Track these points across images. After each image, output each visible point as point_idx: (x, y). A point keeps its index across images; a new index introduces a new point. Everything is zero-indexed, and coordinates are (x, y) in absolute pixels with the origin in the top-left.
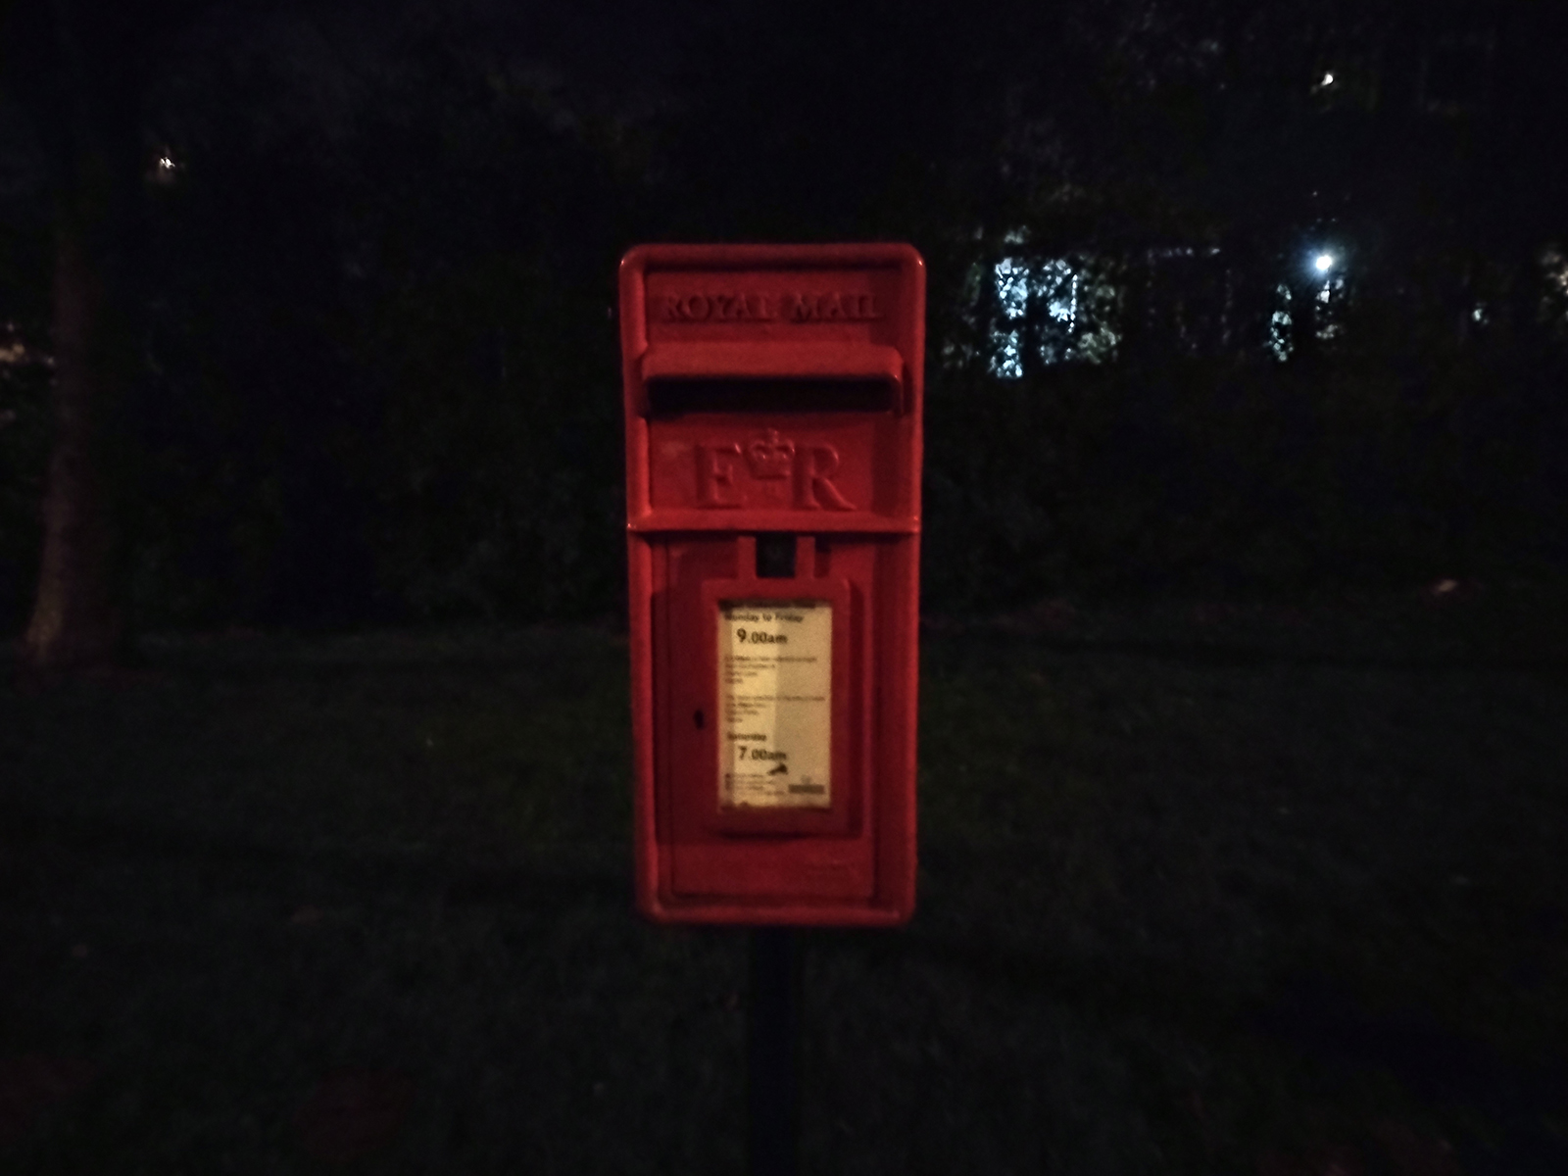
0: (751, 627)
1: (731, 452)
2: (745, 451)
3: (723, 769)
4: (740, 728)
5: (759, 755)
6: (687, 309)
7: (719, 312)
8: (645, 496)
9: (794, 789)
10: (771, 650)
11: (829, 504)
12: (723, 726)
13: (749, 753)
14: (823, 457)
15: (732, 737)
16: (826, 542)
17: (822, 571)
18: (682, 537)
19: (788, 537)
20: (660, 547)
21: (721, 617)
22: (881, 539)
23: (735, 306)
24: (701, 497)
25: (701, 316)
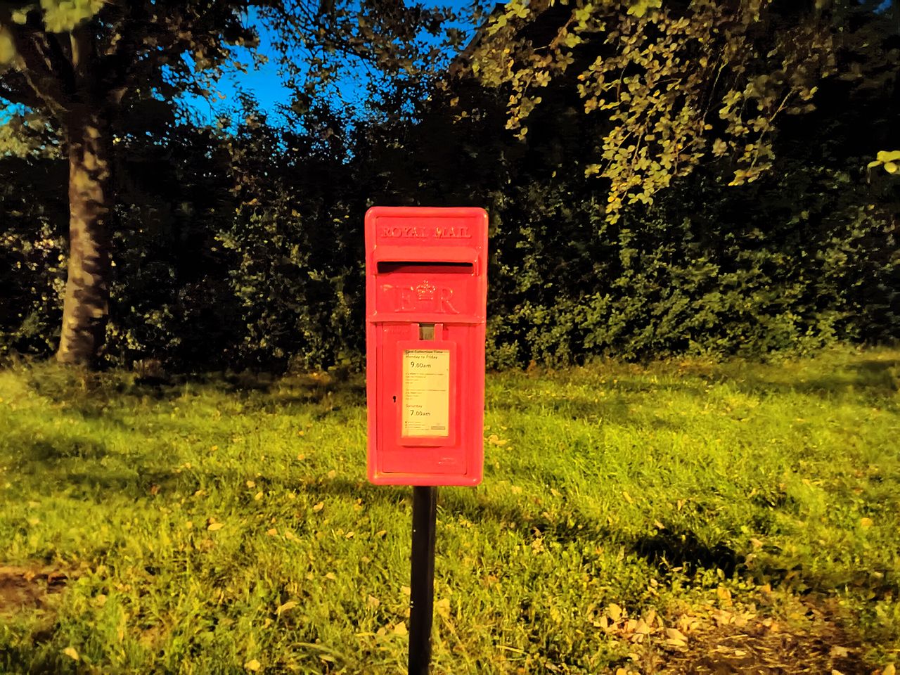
0: (416, 361)
1: (409, 289)
2: (415, 289)
3: (404, 420)
4: (410, 403)
5: (419, 413)
6: (393, 234)
8: (375, 307)
9: (433, 428)
10: (426, 370)
11: (449, 311)
12: (405, 402)
13: (415, 413)
14: (446, 291)
15: (408, 406)
16: (446, 326)
17: (445, 338)
18: (389, 324)
19: (432, 325)
20: (379, 328)
21: (404, 356)
22: (469, 325)
23: (412, 232)
24: (396, 308)
25: (398, 235)
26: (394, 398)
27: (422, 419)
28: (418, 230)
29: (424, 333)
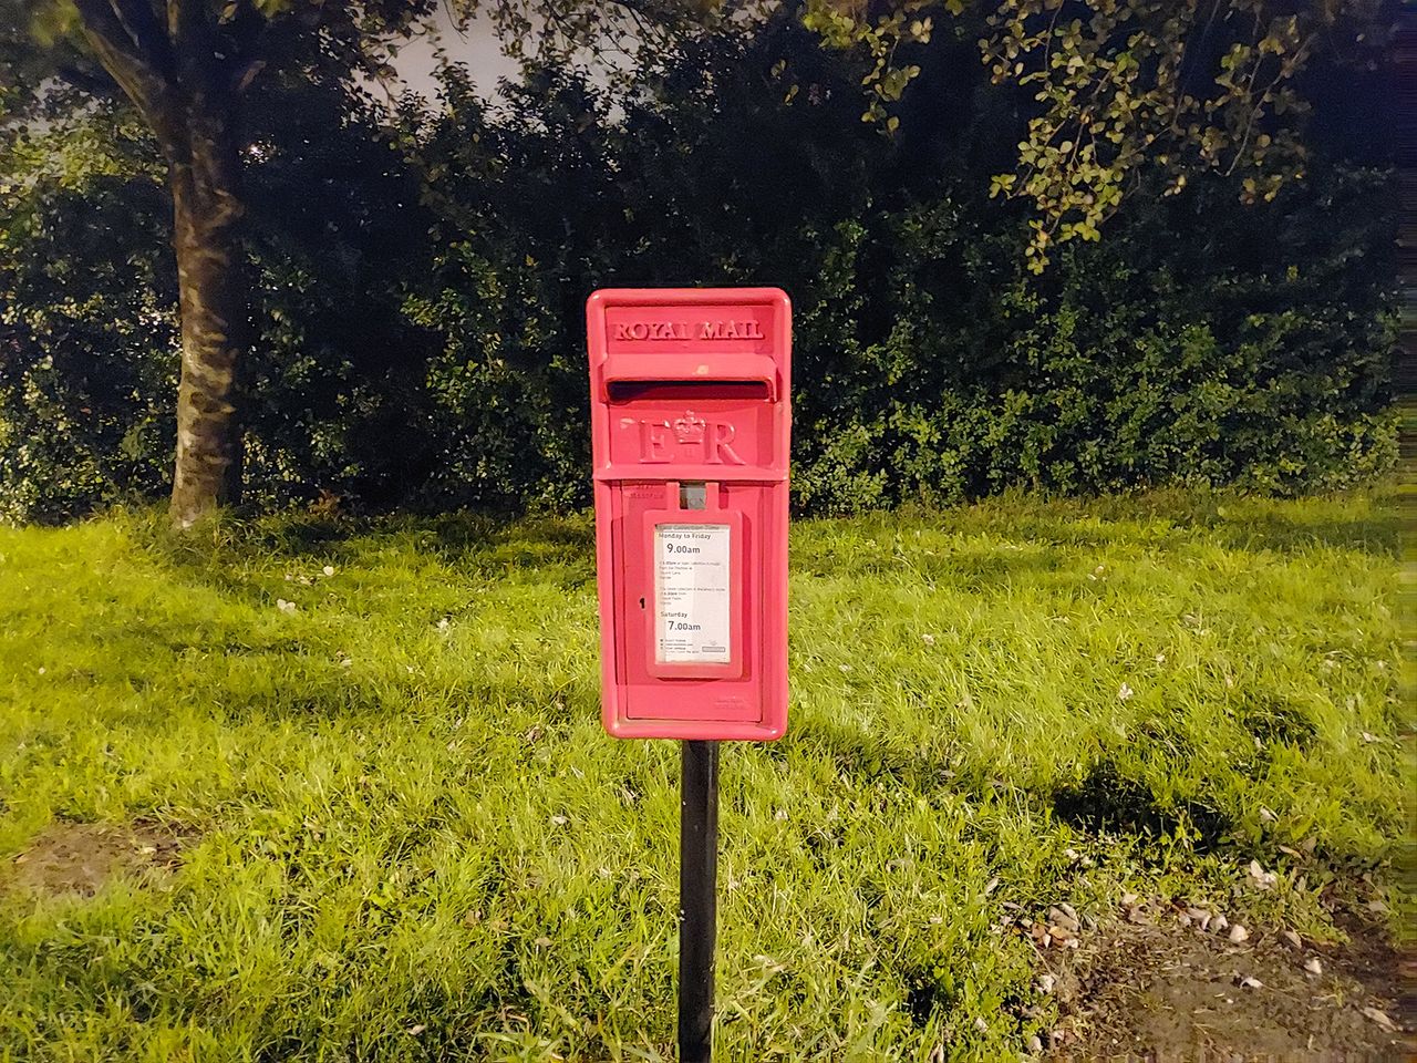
0: (676, 542)
2: (672, 425)
3: (658, 639)
4: (668, 609)
5: (681, 627)
6: (633, 333)
7: (653, 335)
8: (607, 456)
9: (705, 649)
10: (691, 557)
11: (728, 461)
12: (658, 609)
13: (675, 625)
15: (664, 615)
16: (724, 486)
17: (723, 505)
18: (631, 482)
19: (701, 483)
20: (616, 490)
21: (657, 534)
22: (762, 484)
23: (664, 330)
24: (643, 456)
25: (642, 336)
26: (642, 601)
27: (687, 635)
28: (675, 328)
29: (689, 496)
